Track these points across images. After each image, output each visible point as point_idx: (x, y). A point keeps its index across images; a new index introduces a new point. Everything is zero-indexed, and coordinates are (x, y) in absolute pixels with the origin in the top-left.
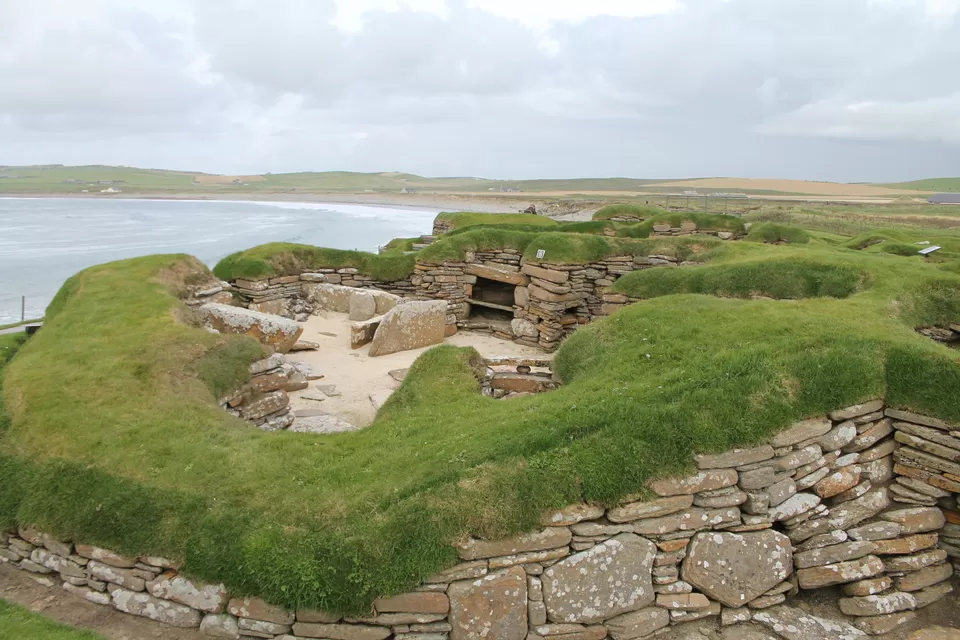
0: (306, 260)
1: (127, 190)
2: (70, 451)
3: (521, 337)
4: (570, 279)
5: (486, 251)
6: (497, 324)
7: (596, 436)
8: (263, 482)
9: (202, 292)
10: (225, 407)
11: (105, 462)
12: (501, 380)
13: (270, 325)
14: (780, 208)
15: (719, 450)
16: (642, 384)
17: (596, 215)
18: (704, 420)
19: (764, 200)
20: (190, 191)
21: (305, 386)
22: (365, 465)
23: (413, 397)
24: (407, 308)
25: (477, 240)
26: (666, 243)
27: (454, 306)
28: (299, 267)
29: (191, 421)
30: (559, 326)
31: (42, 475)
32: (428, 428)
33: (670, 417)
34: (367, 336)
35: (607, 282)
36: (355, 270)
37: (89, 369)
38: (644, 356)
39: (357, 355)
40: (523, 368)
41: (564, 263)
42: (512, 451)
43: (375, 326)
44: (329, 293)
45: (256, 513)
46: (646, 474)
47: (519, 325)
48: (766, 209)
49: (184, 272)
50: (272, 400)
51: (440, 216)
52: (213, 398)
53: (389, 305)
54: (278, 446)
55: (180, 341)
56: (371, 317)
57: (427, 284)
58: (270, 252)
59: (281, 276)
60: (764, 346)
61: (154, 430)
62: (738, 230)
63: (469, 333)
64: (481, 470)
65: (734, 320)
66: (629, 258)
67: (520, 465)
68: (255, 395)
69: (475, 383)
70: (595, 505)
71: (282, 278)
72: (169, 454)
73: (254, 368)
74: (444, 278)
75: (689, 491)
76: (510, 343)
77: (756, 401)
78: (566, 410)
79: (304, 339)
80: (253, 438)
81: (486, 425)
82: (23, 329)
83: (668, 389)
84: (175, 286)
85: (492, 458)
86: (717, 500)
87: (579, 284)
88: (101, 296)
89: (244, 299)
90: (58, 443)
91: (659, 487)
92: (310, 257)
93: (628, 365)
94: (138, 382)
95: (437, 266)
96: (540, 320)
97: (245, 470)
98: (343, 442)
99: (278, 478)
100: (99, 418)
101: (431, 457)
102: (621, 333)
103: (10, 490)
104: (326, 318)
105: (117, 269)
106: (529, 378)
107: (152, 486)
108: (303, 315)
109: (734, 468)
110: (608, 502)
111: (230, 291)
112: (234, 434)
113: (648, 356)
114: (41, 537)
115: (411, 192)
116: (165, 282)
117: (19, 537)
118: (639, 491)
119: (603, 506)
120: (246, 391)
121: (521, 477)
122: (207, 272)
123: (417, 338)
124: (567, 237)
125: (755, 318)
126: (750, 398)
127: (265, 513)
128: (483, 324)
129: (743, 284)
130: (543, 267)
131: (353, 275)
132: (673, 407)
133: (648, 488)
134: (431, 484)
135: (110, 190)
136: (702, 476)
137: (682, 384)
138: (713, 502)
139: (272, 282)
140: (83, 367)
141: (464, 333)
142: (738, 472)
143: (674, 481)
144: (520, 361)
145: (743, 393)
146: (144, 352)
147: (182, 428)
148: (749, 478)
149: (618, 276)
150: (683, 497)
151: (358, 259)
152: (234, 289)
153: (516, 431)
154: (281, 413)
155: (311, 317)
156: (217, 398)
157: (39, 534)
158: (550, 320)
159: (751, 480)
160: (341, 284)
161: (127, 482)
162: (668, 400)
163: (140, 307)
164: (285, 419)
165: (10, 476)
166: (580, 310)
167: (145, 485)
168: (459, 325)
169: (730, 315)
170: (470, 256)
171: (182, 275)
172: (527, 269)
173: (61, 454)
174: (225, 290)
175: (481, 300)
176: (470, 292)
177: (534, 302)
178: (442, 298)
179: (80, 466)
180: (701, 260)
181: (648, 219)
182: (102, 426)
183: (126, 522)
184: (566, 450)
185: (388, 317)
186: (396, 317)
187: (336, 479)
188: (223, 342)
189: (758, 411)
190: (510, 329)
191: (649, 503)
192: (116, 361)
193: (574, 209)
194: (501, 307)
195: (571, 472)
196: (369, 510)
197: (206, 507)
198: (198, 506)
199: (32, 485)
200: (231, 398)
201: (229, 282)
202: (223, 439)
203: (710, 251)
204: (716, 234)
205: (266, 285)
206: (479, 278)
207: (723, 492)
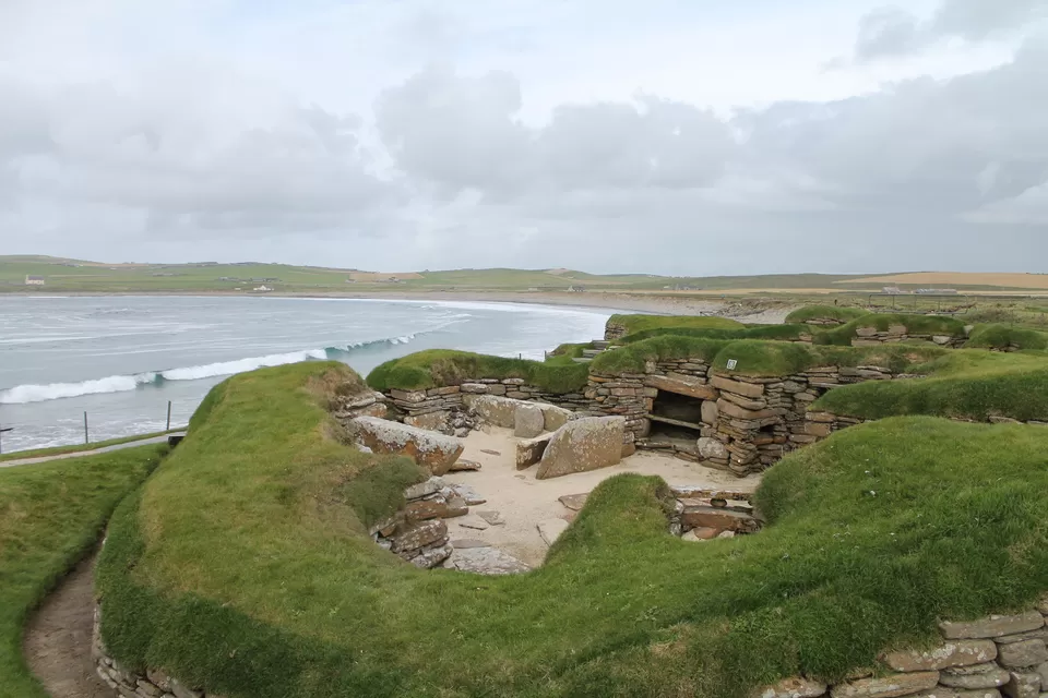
0: (467, 368)
1: (279, 288)
2: (205, 585)
3: (708, 459)
4: (765, 393)
5: (669, 361)
6: (682, 444)
7: (814, 593)
8: (418, 633)
9: (354, 404)
10: (376, 536)
11: (242, 601)
12: (693, 515)
13: (428, 442)
14: (999, 305)
15: (972, 615)
16: (869, 528)
17: (789, 318)
18: (950, 576)
19: (978, 296)
20: (342, 289)
21: (465, 512)
22: (536, 618)
23: (591, 534)
24: (582, 424)
25: (659, 348)
26: (878, 351)
27: (633, 422)
28: (459, 376)
29: (339, 556)
30: (753, 447)
31: (175, 611)
32: (610, 575)
33: (906, 570)
34: (534, 457)
35: (809, 396)
36: (522, 381)
37: (229, 491)
38: (868, 492)
39: (523, 477)
40: (719, 501)
41: (757, 375)
42: (712, 610)
43: (544, 444)
44: (492, 406)
45: (409, 671)
46: (879, 643)
47: (706, 445)
48: (982, 308)
49: (336, 381)
50: (428, 531)
51: (614, 318)
52: (363, 528)
53: (560, 421)
54: (436, 590)
55: (328, 461)
56: (538, 434)
57: (601, 398)
58: (428, 359)
59: (440, 386)
60: (1020, 484)
61: (296, 565)
62: (957, 334)
63: (650, 453)
64: (675, 632)
65: (977, 450)
66: (834, 369)
67: (722, 628)
68: (410, 523)
69: (663, 520)
70: (814, 680)
71: (441, 389)
72: (313, 594)
73: (410, 492)
74: (622, 390)
75: (934, 666)
76: (696, 465)
77: (1016, 553)
78: (776, 559)
79: (465, 458)
80: (407, 578)
81: (679, 574)
82: (165, 438)
83: (902, 536)
84: (325, 396)
85: (689, 618)
86: (970, 679)
87: (775, 398)
88: (246, 407)
89: (398, 412)
90: (193, 575)
91: (894, 660)
92: (471, 366)
93: (848, 502)
94: (281, 507)
95: (613, 378)
96: (731, 440)
97: (397, 617)
98: (512, 588)
99: (434, 629)
100: (238, 548)
101: (615, 612)
102: (837, 463)
103: (140, 626)
104: (488, 433)
105: (265, 377)
106: (724, 513)
107: (293, 631)
108: (464, 429)
109: (992, 638)
110: (831, 678)
111: (384, 402)
112: (386, 572)
113: (873, 492)
114: (170, 682)
115: (579, 290)
116: (314, 391)
117: (148, 681)
118: (871, 664)
119: (825, 681)
120: (400, 518)
121: (725, 642)
122: (360, 381)
123: (590, 459)
124: (760, 345)
125: (1004, 448)
126: (1009, 549)
127: (419, 672)
128: (665, 443)
129: (979, 402)
130: (734, 380)
131: (518, 386)
132: (910, 559)
133: (881, 660)
134: (617, 646)
135: (263, 288)
136: (950, 648)
137: (920, 530)
138: (965, 681)
139: (430, 392)
140: (223, 489)
141: (643, 453)
142: (997, 644)
143: (915, 653)
144: (714, 494)
145: (999, 544)
146: (289, 472)
147: (328, 563)
148: (1011, 652)
149: (822, 391)
150: (926, 674)
151: (523, 367)
152: (389, 400)
153: (718, 584)
154: (438, 544)
155: (472, 432)
156: (368, 526)
157: (168, 678)
158: (743, 440)
159: (1015, 655)
160: (505, 395)
161: (265, 625)
162: (904, 552)
163: (288, 421)
164: (442, 551)
165: (141, 610)
166: (777, 428)
167: (285, 631)
168: (638, 444)
169: (973, 444)
170: (650, 366)
171: (332, 385)
172: (715, 381)
173: (196, 588)
174: (378, 401)
175: (663, 415)
176: (650, 407)
177: (723, 419)
178: (619, 414)
179: (214, 603)
180: (922, 372)
181: (850, 322)
182: (241, 558)
183: (262, 673)
184: (779, 610)
185: (558, 435)
186: (567, 435)
187: (503, 634)
188: (376, 463)
189: (1020, 568)
190: (697, 449)
191: (883, 680)
192: (258, 482)
193: (759, 309)
194: (685, 424)
195: (786, 639)
196: (540, 674)
197: (352, 661)
198: (343, 658)
199: (163, 621)
200: (383, 527)
201: (383, 393)
202: (374, 578)
203: (930, 363)
204: (930, 339)
205: (423, 396)
206: (660, 391)
207: (978, 669)
